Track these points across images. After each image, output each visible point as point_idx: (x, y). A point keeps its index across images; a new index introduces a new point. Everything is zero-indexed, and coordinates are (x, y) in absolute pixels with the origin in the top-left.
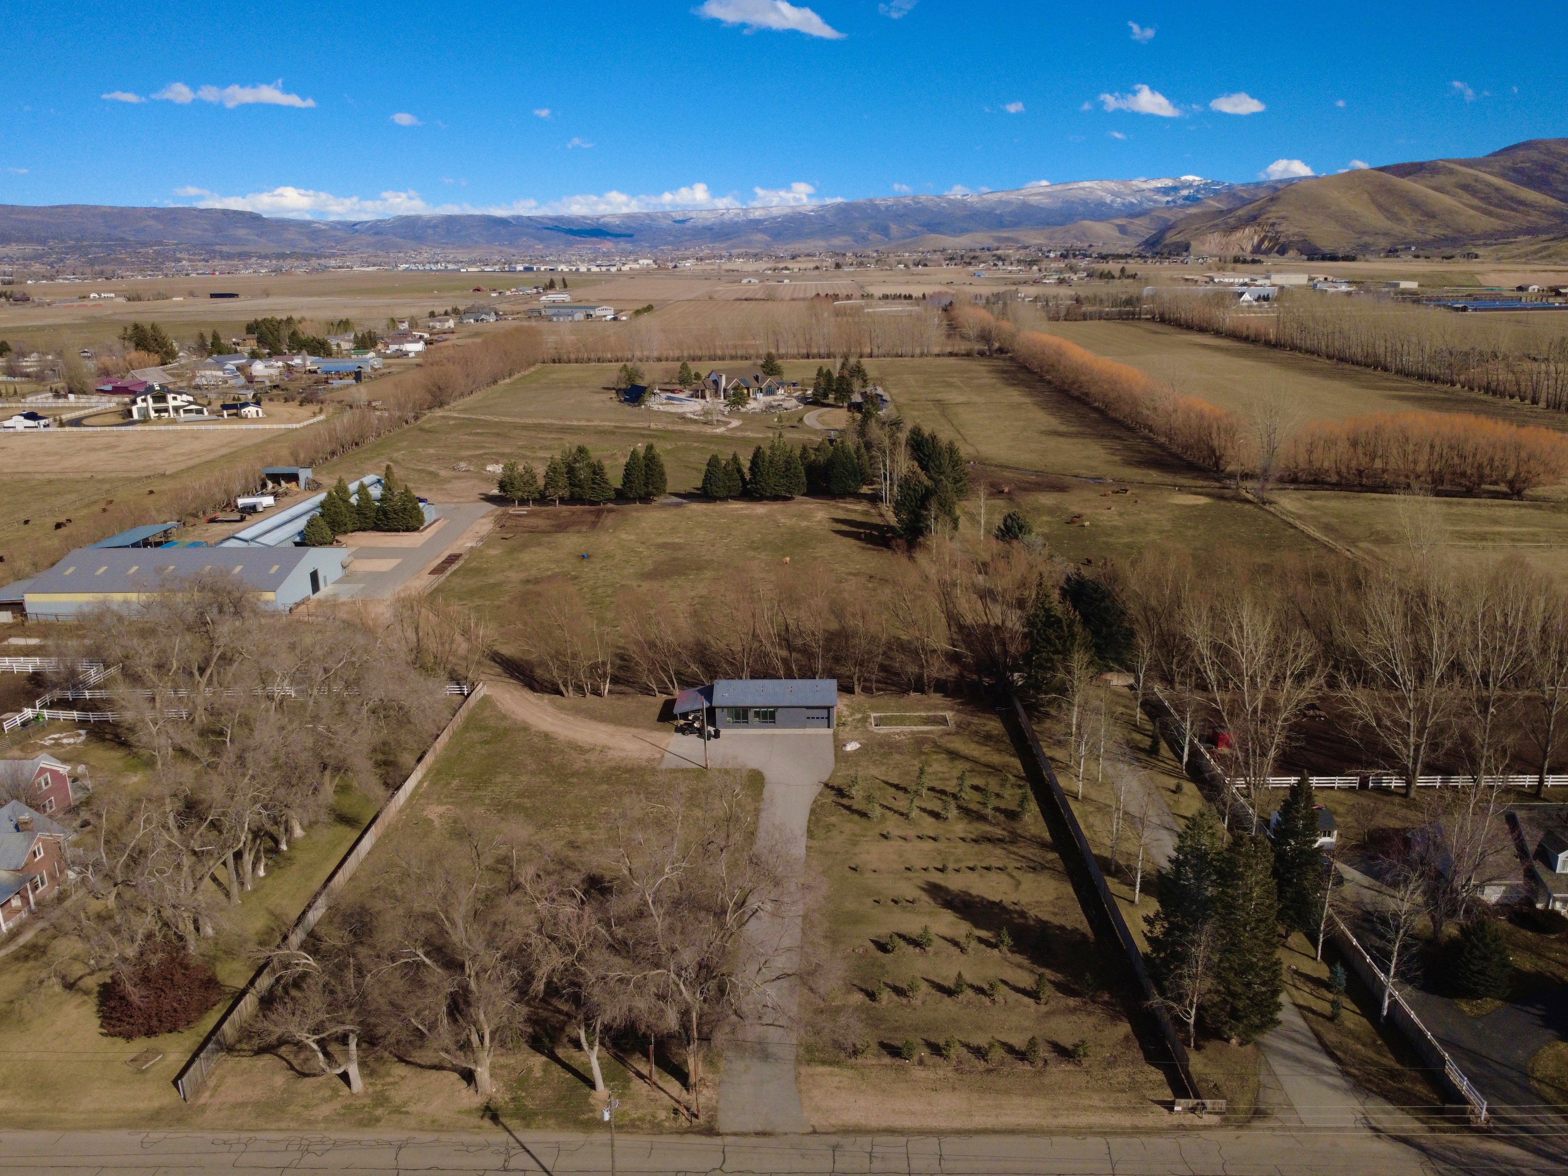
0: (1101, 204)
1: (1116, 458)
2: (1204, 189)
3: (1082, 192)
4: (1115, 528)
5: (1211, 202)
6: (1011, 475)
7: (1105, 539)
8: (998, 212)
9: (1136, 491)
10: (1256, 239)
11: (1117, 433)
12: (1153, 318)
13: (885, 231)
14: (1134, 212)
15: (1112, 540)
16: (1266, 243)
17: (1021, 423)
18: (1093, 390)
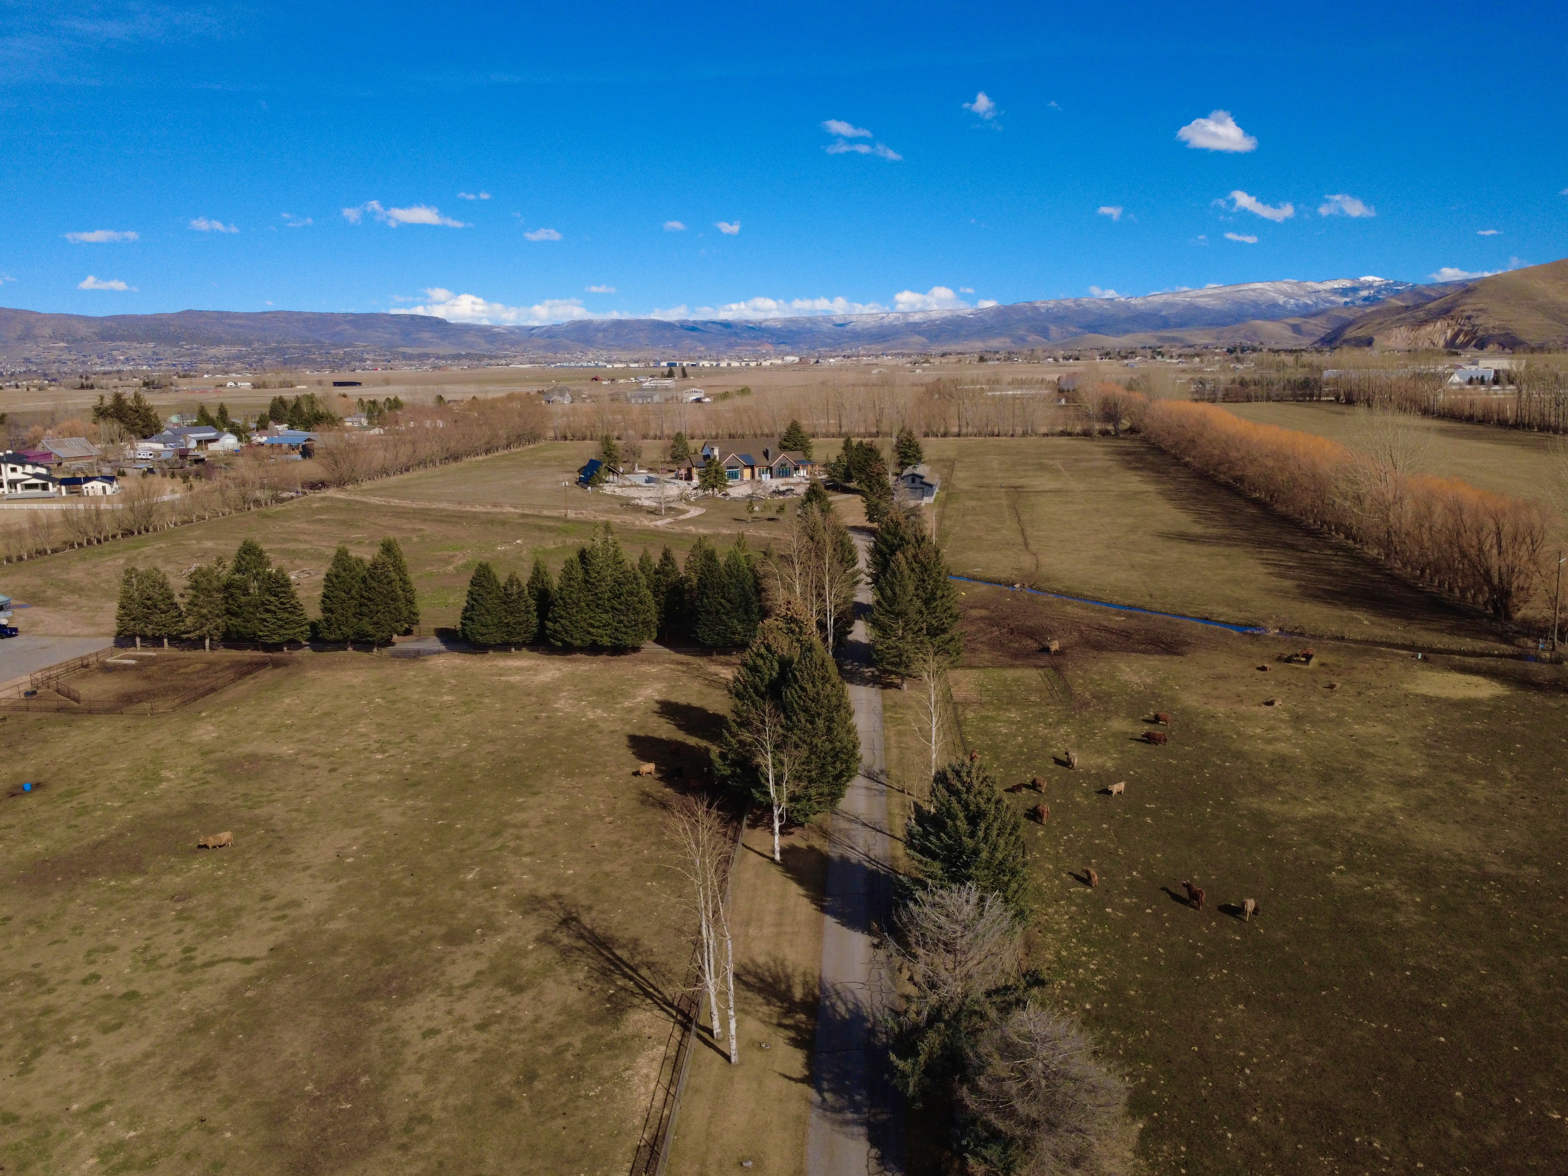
0: (1274, 305)
1: (1287, 584)
2: (1386, 289)
3: (1250, 293)
4: (1282, 762)
5: (1394, 301)
6: (1081, 612)
7: (1254, 803)
8: (1163, 313)
9: (1330, 659)
10: (1449, 333)
11: (1289, 539)
12: (1337, 399)
13: (1044, 332)
14: (1308, 313)
15: (1271, 806)
16: (1461, 337)
17: (1129, 520)
18: (1251, 471)
